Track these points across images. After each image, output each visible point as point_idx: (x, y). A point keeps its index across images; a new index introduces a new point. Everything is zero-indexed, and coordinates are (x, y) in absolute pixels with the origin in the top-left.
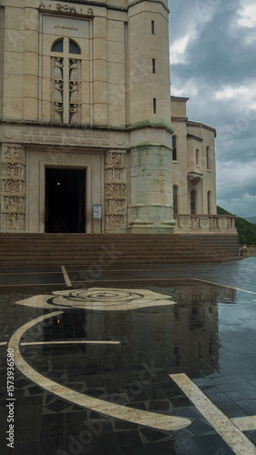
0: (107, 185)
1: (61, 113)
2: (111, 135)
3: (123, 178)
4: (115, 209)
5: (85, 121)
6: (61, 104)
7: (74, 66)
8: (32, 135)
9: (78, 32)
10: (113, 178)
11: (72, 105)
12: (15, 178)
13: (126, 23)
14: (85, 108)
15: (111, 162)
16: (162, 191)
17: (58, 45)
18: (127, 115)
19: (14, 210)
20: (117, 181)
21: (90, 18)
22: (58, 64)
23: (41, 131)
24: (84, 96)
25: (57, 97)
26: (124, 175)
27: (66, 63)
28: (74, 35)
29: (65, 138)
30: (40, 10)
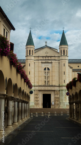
0: (55, 98)
1: (46, 83)
2: (56, 87)
3: (58, 96)
4: (57, 103)
5: (51, 85)
6: (46, 81)
7: (48, 73)
8: (40, 88)
9: (49, 66)
10: (56, 96)
11: (48, 81)
12: (37, 97)
13: (59, 63)
14: (51, 82)
15: (56, 93)
16: (66, 99)
17: (45, 69)
18: (59, 82)
19: (37, 103)
20: (57, 97)
21: (52, 63)
22: (45, 73)
23: (42, 87)
24: (50, 79)
25: (45, 80)
26: (58, 95)
27: (47, 72)
28: (48, 67)
29: (46, 88)
30: (41, 63)
